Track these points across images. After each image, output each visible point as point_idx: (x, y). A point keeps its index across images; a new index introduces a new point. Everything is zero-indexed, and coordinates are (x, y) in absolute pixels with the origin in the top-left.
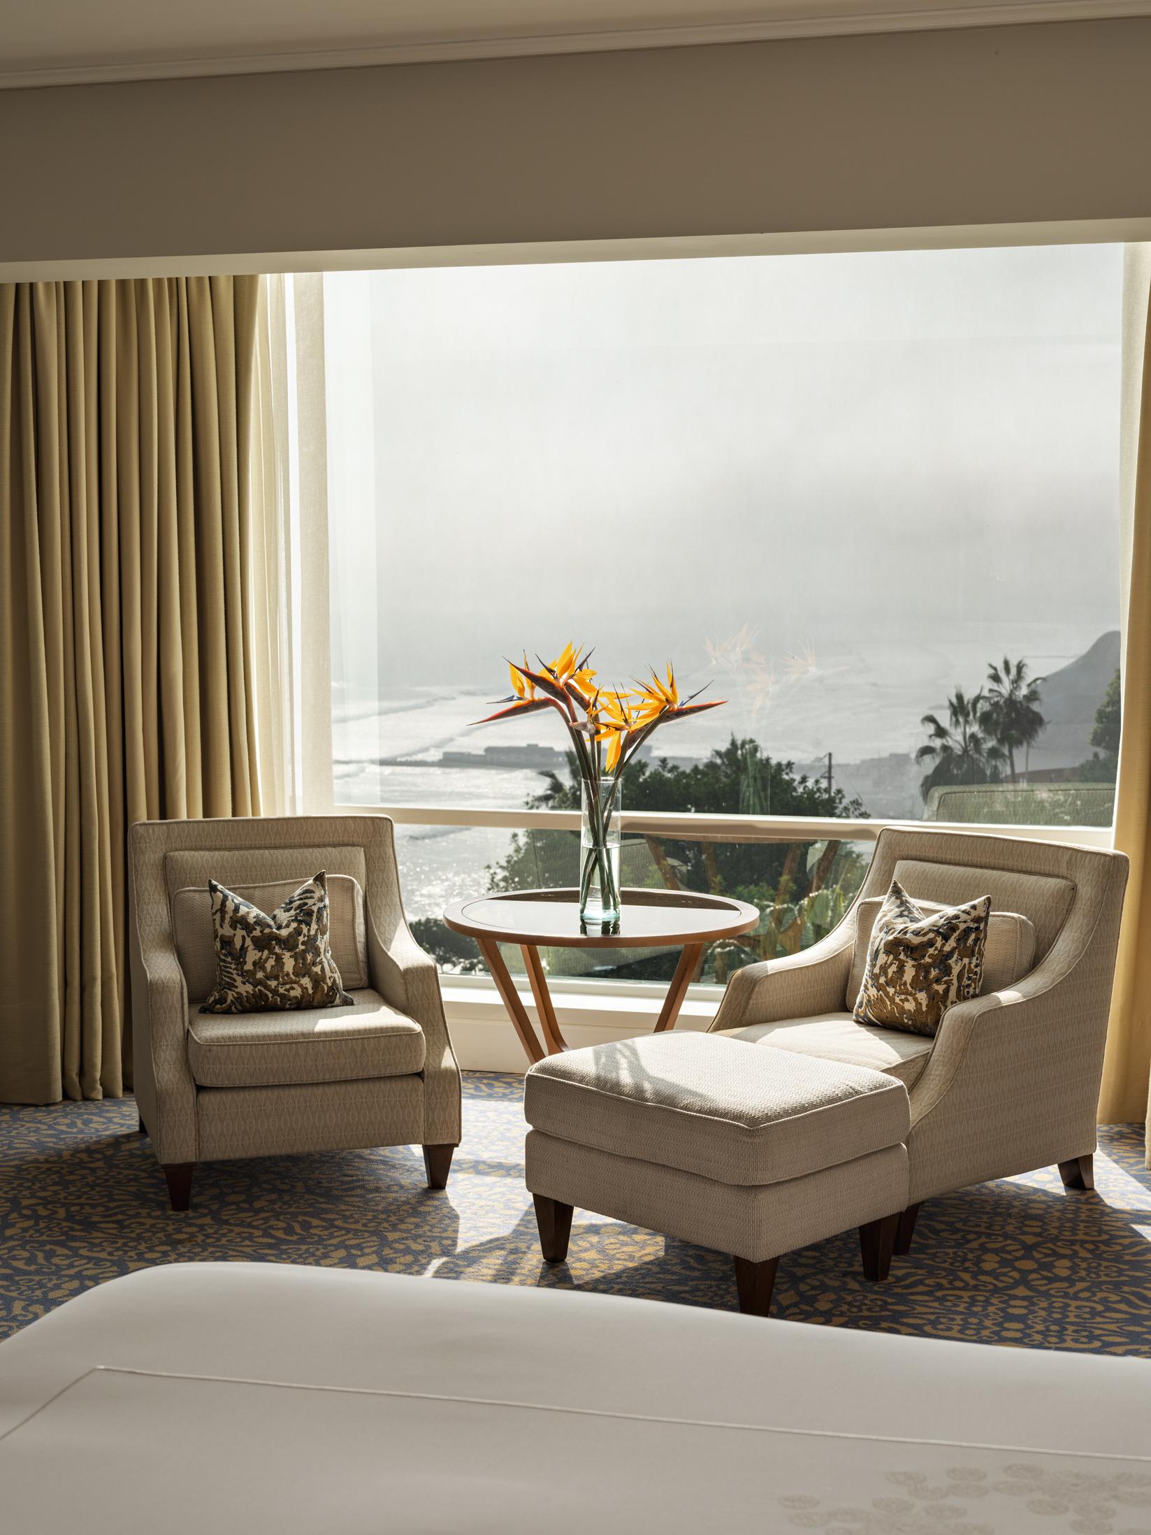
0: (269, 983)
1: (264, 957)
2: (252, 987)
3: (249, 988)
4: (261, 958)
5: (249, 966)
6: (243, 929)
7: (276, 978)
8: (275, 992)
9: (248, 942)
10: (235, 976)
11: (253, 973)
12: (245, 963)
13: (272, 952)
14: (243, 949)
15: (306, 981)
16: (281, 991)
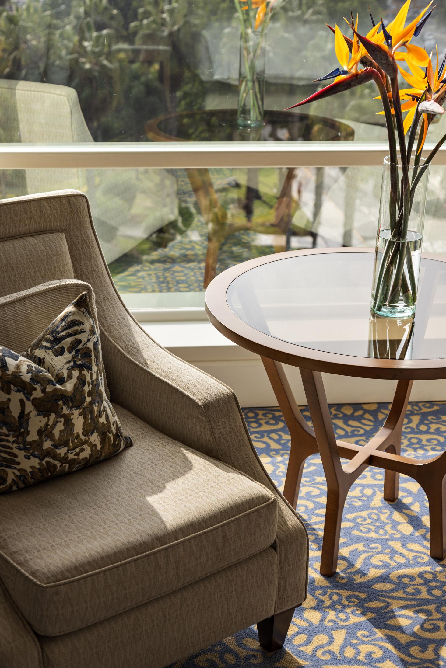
0: (58, 451)
1: (51, 423)
2: (38, 461)
3: (35, 462)
4: (47, 425)
5: (33, 437)
6: (19, 391)
7: (66, 444)
8: (64, 460)
9: (29, 407)
10: (16, 451)
11: (38, 444)
12: (28, 433)
13: (59, 415)
14: (23, 417)
15: (95, 438)
16: (71, 456)
